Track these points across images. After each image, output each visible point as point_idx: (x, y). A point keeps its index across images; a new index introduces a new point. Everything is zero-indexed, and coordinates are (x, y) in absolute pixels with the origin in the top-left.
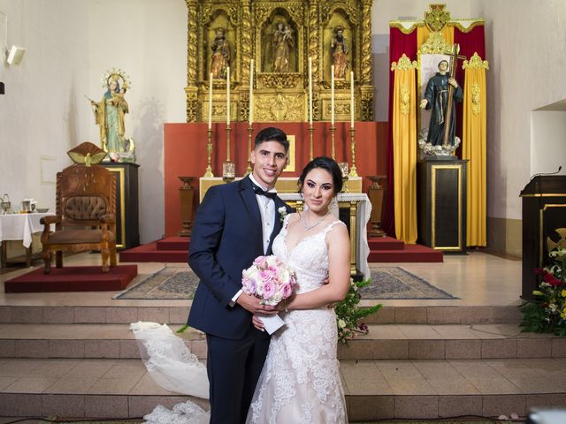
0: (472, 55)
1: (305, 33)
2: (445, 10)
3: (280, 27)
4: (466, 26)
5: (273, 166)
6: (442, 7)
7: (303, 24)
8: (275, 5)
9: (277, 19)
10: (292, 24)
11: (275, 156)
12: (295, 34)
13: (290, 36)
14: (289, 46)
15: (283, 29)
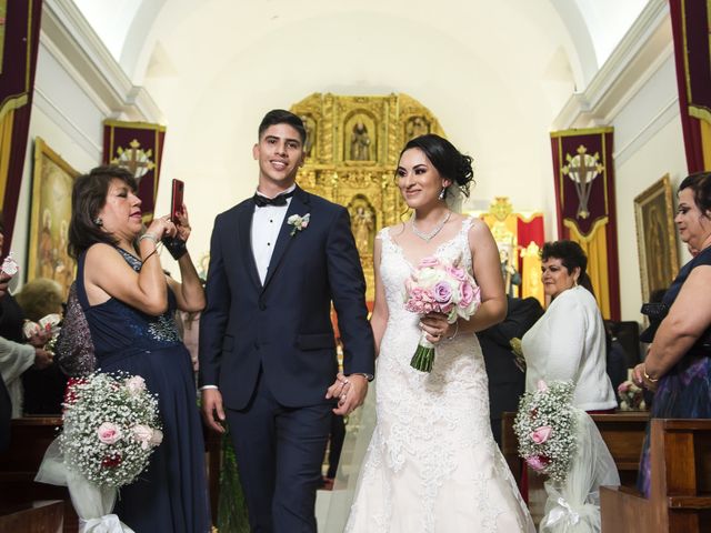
0: (529, 244)
1: (383, 218)
2: (509, 202)
3: (360, 210)
4: (527, 217)
5: (283, 155)
6: (504, 200)
7: (381, 209)
8: (356, 192)
9: (358, 203)
10: (372, 209)
11: (285, 144)
12: (374, 217)
13: (369, 220)
14: (369, 228)
15: (363, 213)
